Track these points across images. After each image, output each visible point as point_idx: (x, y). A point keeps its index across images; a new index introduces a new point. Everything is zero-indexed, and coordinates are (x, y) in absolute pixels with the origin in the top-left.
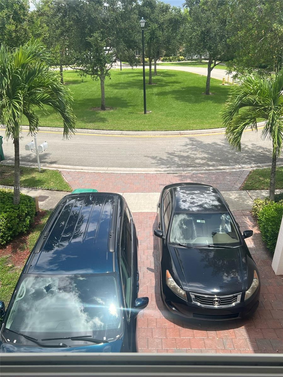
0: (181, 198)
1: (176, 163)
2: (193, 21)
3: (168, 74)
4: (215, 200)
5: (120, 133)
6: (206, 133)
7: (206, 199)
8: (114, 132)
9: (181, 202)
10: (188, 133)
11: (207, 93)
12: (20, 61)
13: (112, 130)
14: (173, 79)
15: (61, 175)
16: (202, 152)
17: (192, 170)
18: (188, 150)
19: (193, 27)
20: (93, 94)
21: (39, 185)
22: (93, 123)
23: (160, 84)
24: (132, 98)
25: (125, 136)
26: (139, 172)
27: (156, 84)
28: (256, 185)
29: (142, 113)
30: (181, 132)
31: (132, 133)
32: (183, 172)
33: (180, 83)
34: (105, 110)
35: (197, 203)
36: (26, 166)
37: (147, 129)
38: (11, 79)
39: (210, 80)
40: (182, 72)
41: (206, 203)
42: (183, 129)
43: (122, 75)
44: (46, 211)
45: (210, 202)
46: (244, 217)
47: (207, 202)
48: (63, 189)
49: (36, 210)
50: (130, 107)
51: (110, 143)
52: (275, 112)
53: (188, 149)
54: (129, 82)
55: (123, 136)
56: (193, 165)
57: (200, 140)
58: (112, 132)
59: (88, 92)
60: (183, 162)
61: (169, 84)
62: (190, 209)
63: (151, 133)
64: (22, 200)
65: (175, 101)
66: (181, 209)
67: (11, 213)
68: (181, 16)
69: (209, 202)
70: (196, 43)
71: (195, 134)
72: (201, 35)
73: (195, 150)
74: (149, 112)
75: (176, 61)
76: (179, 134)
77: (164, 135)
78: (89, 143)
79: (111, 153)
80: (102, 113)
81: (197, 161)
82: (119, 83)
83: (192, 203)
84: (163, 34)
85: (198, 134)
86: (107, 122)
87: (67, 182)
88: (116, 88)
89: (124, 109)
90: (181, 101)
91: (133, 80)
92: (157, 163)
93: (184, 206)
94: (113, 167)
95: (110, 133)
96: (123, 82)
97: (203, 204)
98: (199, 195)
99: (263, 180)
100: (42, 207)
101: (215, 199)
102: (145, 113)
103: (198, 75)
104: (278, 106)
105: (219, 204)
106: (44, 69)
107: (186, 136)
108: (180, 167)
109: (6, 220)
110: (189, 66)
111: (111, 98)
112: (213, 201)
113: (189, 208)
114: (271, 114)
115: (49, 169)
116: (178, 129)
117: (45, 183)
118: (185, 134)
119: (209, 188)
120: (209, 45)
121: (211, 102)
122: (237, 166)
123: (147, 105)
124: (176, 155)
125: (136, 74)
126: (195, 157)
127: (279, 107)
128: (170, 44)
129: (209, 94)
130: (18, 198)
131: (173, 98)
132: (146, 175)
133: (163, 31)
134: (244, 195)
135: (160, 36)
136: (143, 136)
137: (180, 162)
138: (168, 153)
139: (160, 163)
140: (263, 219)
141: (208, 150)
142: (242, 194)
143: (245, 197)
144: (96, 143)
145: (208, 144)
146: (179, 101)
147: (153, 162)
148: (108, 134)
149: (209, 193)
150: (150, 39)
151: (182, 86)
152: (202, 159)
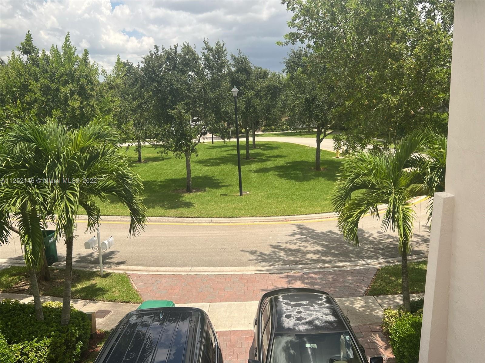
0: (283, 312)
1: (281, 259)
2: (296, 87)
3: (269, 146)
4: (328, 314)
5: (209, 220)
6: (318, 218)
7: (318, 313)
8: (201, 220)
9: (284, 318)
10: (295, 219)
11: (318, 168)
12: (79, 144)
13: (199, 217)
14: (276, 152)
15: (130, 280)
16: (314, 243)
17: (302, 269)
18: (295, 241)
19: (296, 94)
20: (177, 174)
21: (99, 294)
22: (175, 209)
23: (260, 158)
24: (225, 176)
25: (215, 224)
26: (233, 273)
27: (255, 159)
28: (387, 288)
29: (237, 195)
30: (286, 217)
31: (225, 220)
32: (290, 271)
33: (284, 157)
34: (191, 192)
35: (306, 318)
36: (84, 269)
37: (243, 215)
38: (66, 166)
39: (320, 153)
40: (286, 144)
41: (317, 319)
42: (289, 214)
43: (214, 149)
44: (106, 331)
45: (322, 316)
46: (373, 334)
47: (319, 316)
48: (131, 300)
49: (91, 332)
50: (222, 188)
51: (195, 234)
52: (396, 196)
53: (296, 239)
54: (222, 157)
55: (213, 224)
56: (303, 262)
57: (311, 227)
58: (199, 220)
59: (171, 171)
60: (290, 258)
61: (270, 159)
62: (297, 328)
63: (248, 220)
64: (72, 318)
65: (279, 179)
66: (283, 328)
67: (56, 338)
68: (281, 82)
69: (321, 318)
70: (301, 112)
71: (305, 220)
72: (305, 103)
73: (305, 241)
74: (246, 192)
75: (279, 131)
76: (284, 220)
77: (265, 221)
78: (169, 235)
79: (196, 247)
80: (187, 197)
81: (309, 256)
82: (210, 159)
83: (299, 319)
84: (261, 102)
85: (308, 220)
86: (193, 207)
87: (137, 289)
88: (206, 166)
89: (214, 190)
90: (285, 179)
91: (227, 155)
92: (256, 260)
93: (288, 323)
94: (198, 266)
95: (196, 221)
96: (214, 157)
97: (313, 320)
98: (308, 307)
99: (395, 281)
100: (101, 326)
101: (329, 312)
102: (241, 194)
103: (307, 146)
104: (400, 189)
105: (335, 319)
106: (110, 151)
107: (292, 222)
108: (286, 265)
109: (48, 348)
110: (295, 136)
111: (199, 178)
112: (326, 315)
113: (295, 327)
114: (392, 199)
115: (114, 271)
116: (283, 214)
117: (108, 291)
118: (291, 220)
119: (322, 296)
120: (316, 114)
121: (323, 179)
122: (361, 262)
123: (243, 185)
124: (281, 248)
125: (230, 148)
126: (305, 251)
127: (400, 191)
128: (270, 114)
129: (319, 169)
130: (68, 316)
131: (276, 175)
132: (242, 277)
133: (261, 99)
134: (371, 303)
135: (257, 105)
136: (238, 224)
137: (287, 257)
138: (271, 246)
139: (260, 259)
140: (396, 339)
141: (322, 241)
142: (370, 301)
143: (373, 305)
144: (177, 235)
145: (322, 233)
146: (283, 179)
147: (251, 258)
148: (193, 222)
149: (321, 304)
150: (246, 108)
151: (287, 161)
152: (314, 253)
